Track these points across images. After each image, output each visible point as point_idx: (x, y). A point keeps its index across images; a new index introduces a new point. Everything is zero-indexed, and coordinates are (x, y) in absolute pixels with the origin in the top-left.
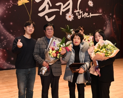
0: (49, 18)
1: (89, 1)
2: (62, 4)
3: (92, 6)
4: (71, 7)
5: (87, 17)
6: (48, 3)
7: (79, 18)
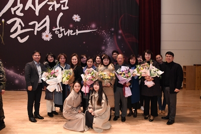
0: (21, 39)
1: (75, 15)
2: (36, 22)
3: (79, 21)
4: (47, 24)
5: (71, 34)
6: (20, 24)
7: (60, 37)
